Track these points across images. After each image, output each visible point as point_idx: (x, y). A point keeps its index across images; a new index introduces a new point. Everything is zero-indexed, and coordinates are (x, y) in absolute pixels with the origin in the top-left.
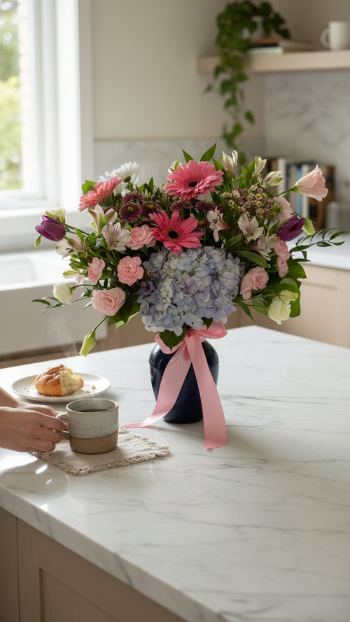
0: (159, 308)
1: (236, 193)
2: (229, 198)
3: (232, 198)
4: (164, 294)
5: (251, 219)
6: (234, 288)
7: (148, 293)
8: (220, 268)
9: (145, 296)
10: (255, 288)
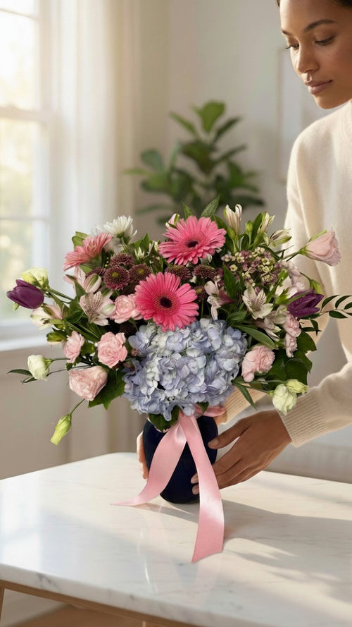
0: (144, 391)
1: (240, 257)
2: (231, 263)
3: (235, 263)
4: (150, 376)
5: (259, 292)
6: (234, 368)
7: (133, 373)
8: (216, 346)
9: (130, 375)
10: (258, 370)
